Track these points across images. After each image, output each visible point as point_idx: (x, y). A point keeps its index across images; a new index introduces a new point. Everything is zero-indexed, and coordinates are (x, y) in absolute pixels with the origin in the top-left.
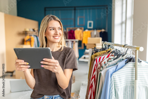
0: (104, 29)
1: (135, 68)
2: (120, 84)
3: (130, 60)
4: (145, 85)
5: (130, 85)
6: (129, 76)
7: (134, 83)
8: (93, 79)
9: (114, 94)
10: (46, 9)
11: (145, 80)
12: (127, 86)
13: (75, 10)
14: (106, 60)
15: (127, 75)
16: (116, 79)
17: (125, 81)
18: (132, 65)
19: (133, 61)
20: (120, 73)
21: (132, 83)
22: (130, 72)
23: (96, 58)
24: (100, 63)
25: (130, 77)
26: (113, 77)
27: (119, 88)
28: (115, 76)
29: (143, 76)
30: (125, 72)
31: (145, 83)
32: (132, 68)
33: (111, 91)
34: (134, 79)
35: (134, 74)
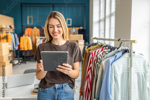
0: (82, 27)
1: (130, 58)
2: (119, 71)
3: (126, 51)
4: (137, 71)
5: (126, 72)
6: (125, 64)
7: (130, 70)
8: (90, 70)
9: (114, 80)
10: (23, 5)
11: (137, 67)
12: (124, 73)
13: (53, 7)
14: (101, 53)
15: (124, 63)
16: (115, 67)
17: (122, 69)
18: (128, 55)
19: (128, 52)
20: (118, 62)
21: (128, 70)
22: (126, 61)
23: (90, 52)
24: (96, 56)
25: (127, 65)
26: (113, 65)
27: (118, 74)
28: (115, 65)
29: (136, 64)
30: (122, 61)
31: (137, 70)
32: (128, 57)
33: (112, 77)
34: (130, 66)
35: (129, 64)
